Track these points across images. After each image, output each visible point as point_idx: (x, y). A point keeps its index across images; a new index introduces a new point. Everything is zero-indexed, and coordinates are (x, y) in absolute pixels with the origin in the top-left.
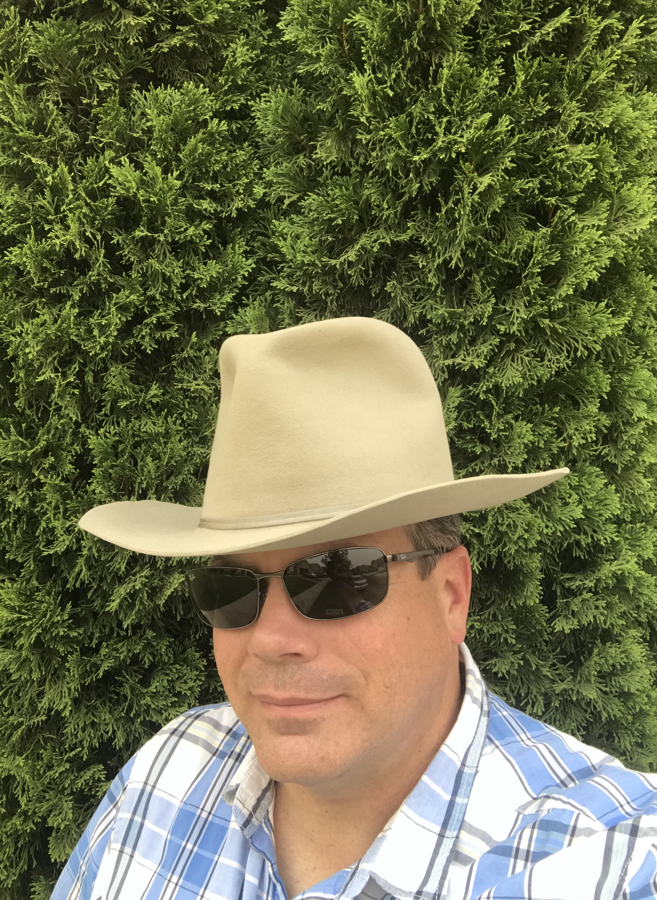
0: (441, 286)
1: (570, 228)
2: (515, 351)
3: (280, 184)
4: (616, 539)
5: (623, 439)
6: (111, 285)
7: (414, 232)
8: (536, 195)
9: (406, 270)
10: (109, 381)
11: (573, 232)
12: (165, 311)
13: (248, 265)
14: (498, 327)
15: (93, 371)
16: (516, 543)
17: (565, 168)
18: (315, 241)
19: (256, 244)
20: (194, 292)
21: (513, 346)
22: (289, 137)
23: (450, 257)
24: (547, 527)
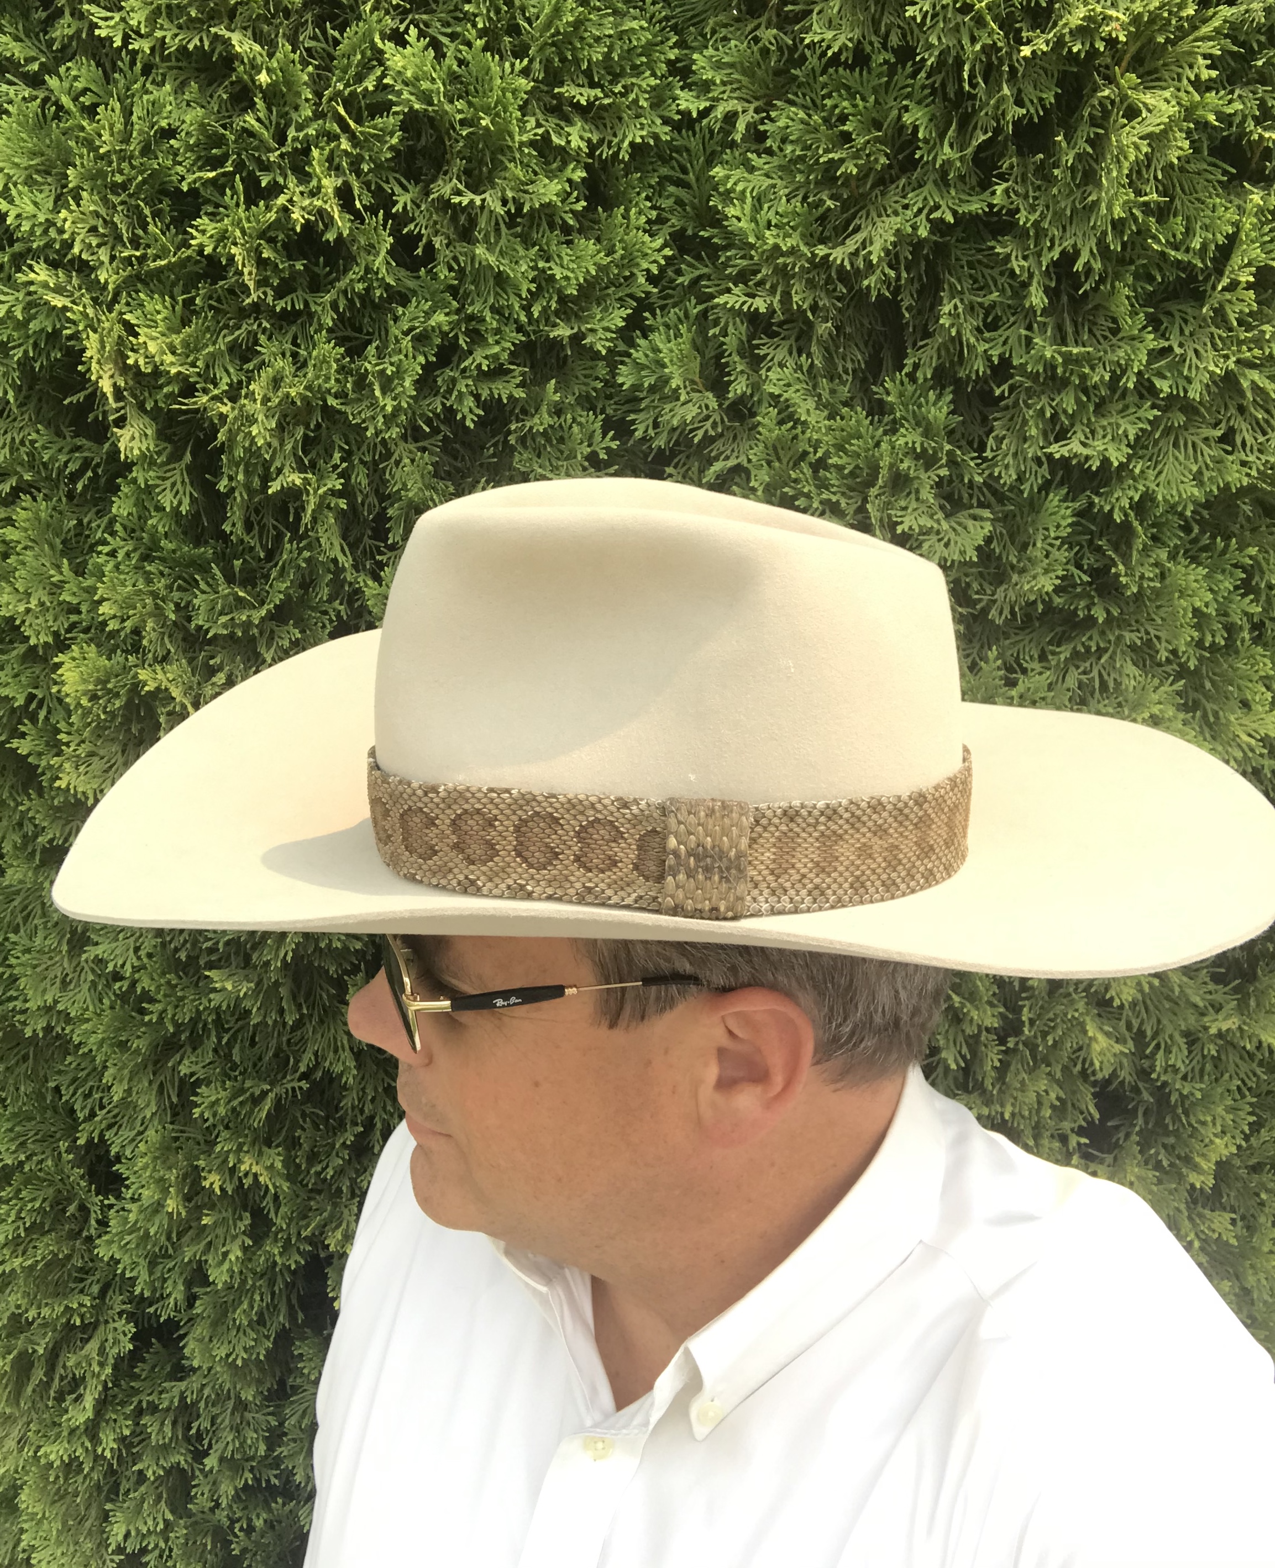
2: (1181, 428)
3: (725, 83)
6: (392, 290)
10: (396, 475)
12: (497, 343)
13: (656, 250)
14: (1157, 383)
15: (367, 465)
19: (666, 203)
20: (553, 304)
21: (1179, 418)
23: (1074, 248)
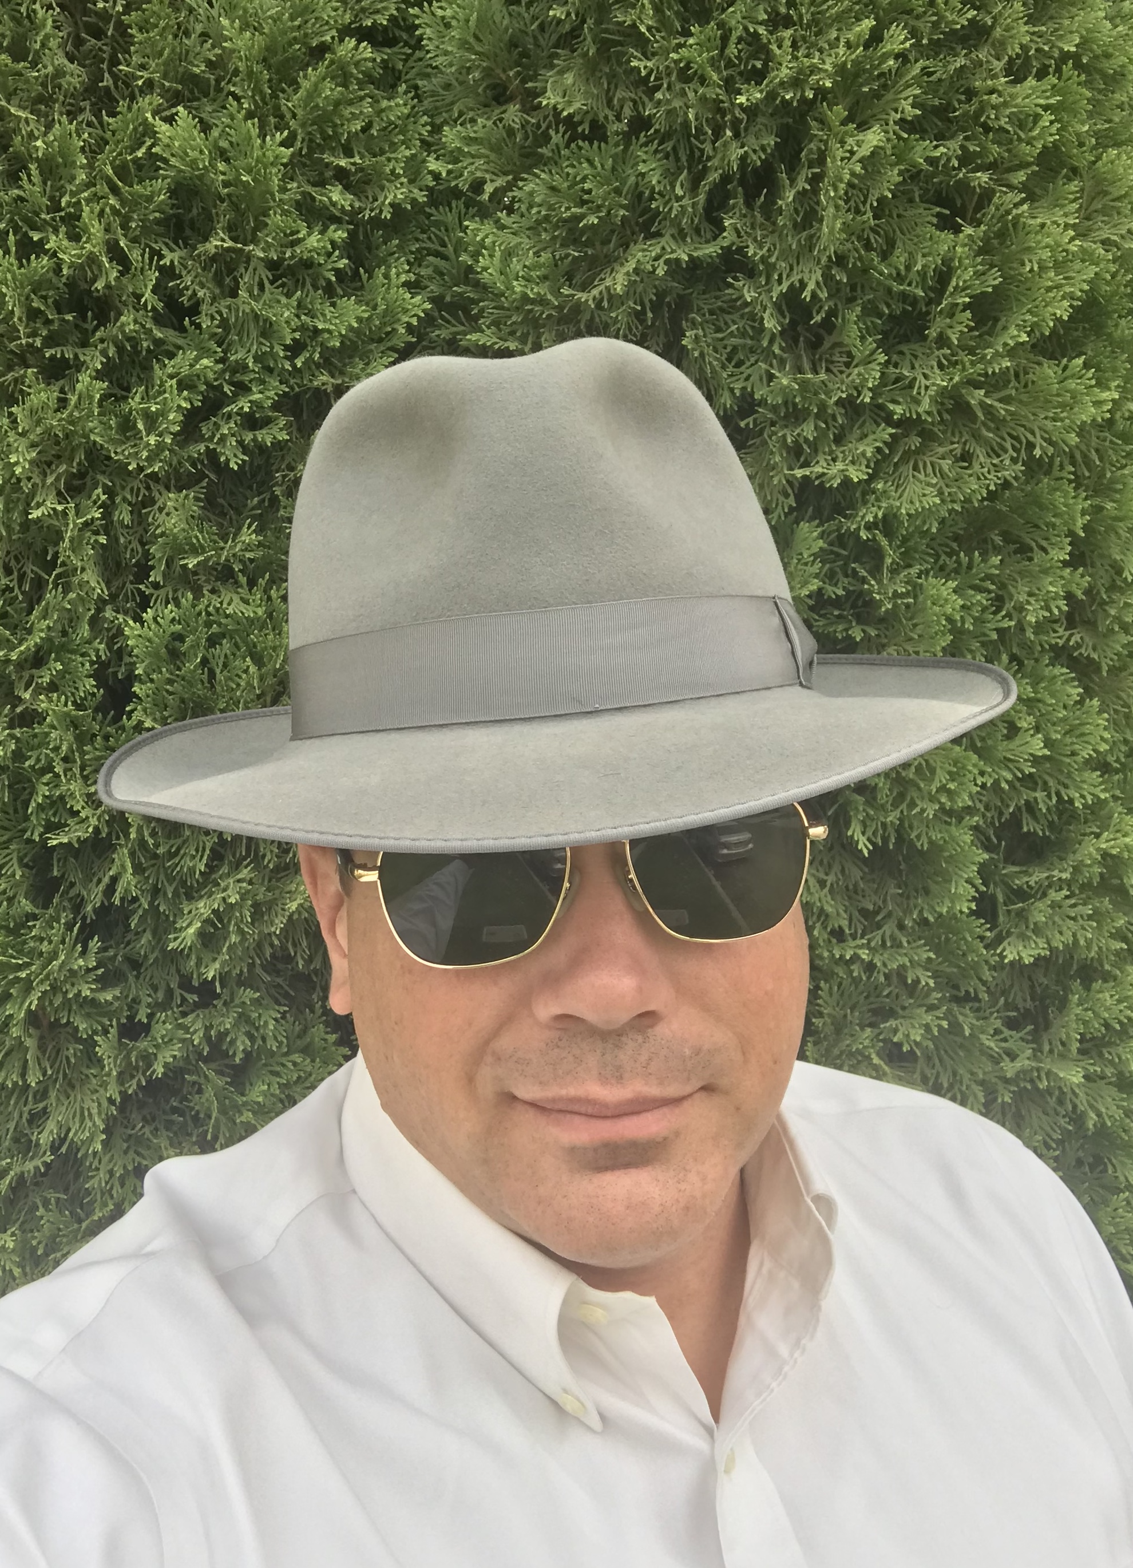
0: (778, 340)
1: (1015, 225)
2: (918, 451)
3: (473, 156)
4: (1103, 796)
5: (1108, 615)
6: (158, 342)
7: (734, 237)
8: (954, 169)
9: (712, 313)
10: (160, 521)
11: (1021, 234)
12: (261, 392)
13: (418, 305)
14: (891, 406)
15: (130, 504)
16: (932, 799)
17: (1003, 122)
18: (545, 257)
19: (425, 271)
20: (317, 356)
21: (915, 442)
22: (488, 72)
23: (801, 281)
24: (982, 773)
